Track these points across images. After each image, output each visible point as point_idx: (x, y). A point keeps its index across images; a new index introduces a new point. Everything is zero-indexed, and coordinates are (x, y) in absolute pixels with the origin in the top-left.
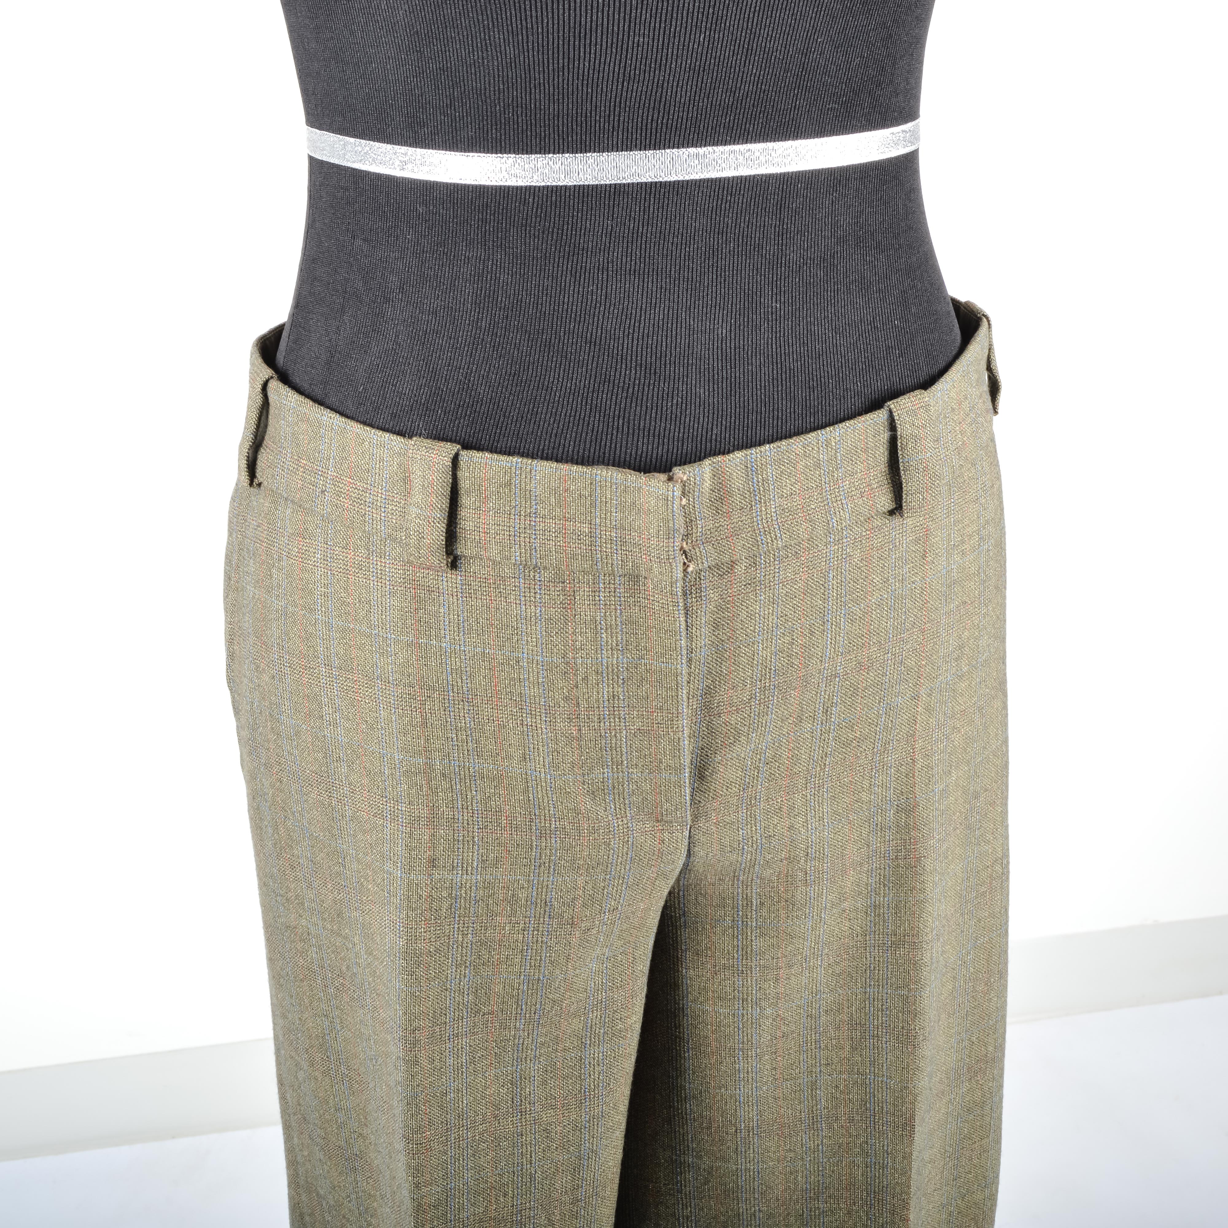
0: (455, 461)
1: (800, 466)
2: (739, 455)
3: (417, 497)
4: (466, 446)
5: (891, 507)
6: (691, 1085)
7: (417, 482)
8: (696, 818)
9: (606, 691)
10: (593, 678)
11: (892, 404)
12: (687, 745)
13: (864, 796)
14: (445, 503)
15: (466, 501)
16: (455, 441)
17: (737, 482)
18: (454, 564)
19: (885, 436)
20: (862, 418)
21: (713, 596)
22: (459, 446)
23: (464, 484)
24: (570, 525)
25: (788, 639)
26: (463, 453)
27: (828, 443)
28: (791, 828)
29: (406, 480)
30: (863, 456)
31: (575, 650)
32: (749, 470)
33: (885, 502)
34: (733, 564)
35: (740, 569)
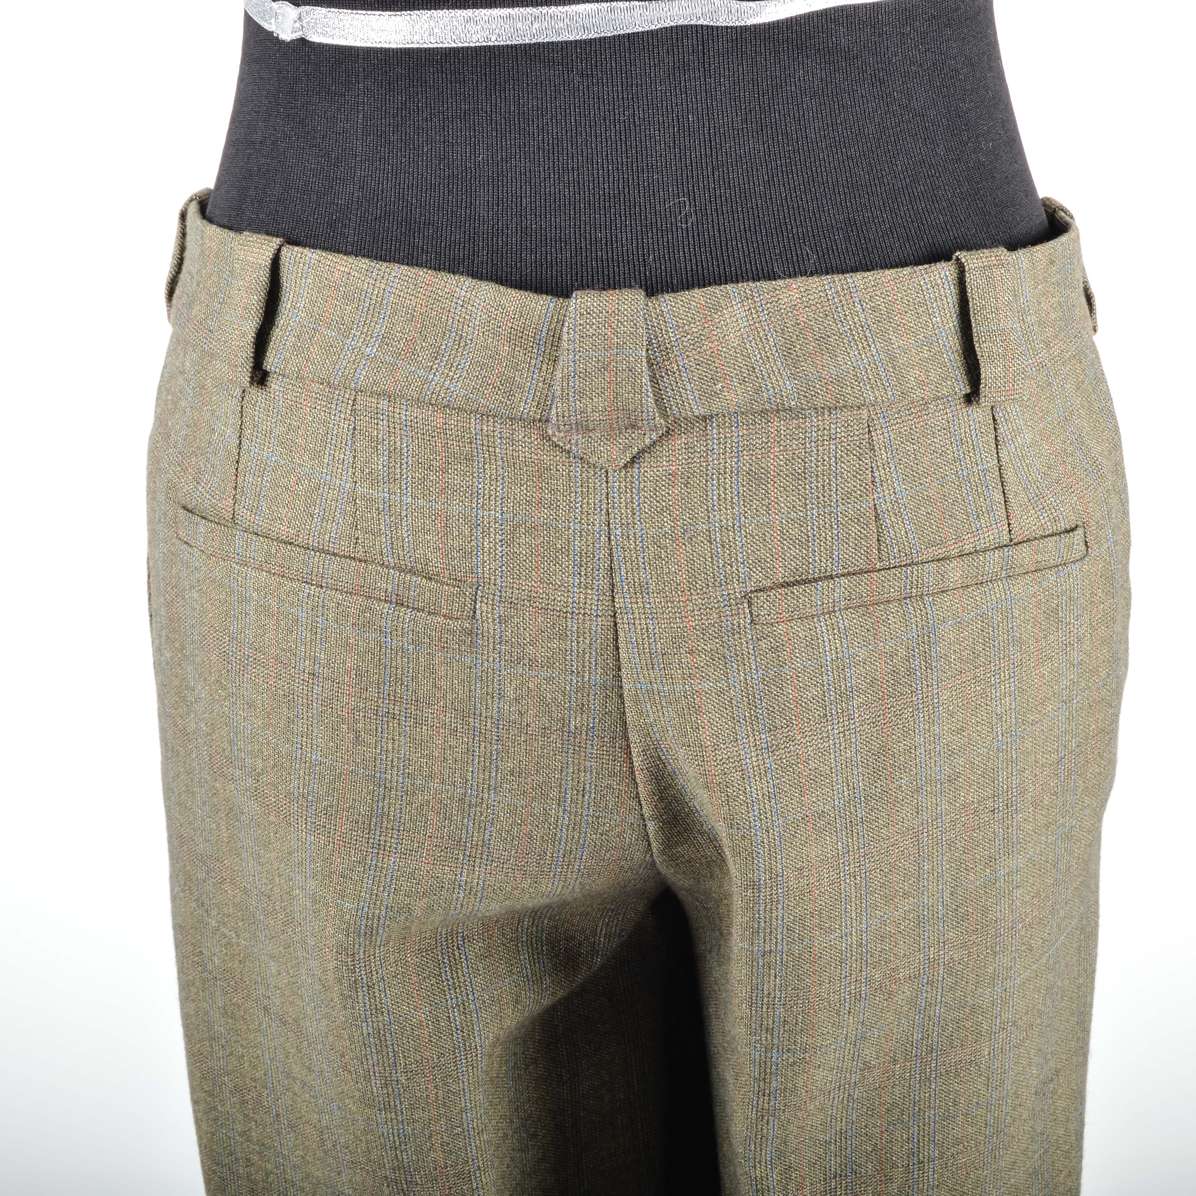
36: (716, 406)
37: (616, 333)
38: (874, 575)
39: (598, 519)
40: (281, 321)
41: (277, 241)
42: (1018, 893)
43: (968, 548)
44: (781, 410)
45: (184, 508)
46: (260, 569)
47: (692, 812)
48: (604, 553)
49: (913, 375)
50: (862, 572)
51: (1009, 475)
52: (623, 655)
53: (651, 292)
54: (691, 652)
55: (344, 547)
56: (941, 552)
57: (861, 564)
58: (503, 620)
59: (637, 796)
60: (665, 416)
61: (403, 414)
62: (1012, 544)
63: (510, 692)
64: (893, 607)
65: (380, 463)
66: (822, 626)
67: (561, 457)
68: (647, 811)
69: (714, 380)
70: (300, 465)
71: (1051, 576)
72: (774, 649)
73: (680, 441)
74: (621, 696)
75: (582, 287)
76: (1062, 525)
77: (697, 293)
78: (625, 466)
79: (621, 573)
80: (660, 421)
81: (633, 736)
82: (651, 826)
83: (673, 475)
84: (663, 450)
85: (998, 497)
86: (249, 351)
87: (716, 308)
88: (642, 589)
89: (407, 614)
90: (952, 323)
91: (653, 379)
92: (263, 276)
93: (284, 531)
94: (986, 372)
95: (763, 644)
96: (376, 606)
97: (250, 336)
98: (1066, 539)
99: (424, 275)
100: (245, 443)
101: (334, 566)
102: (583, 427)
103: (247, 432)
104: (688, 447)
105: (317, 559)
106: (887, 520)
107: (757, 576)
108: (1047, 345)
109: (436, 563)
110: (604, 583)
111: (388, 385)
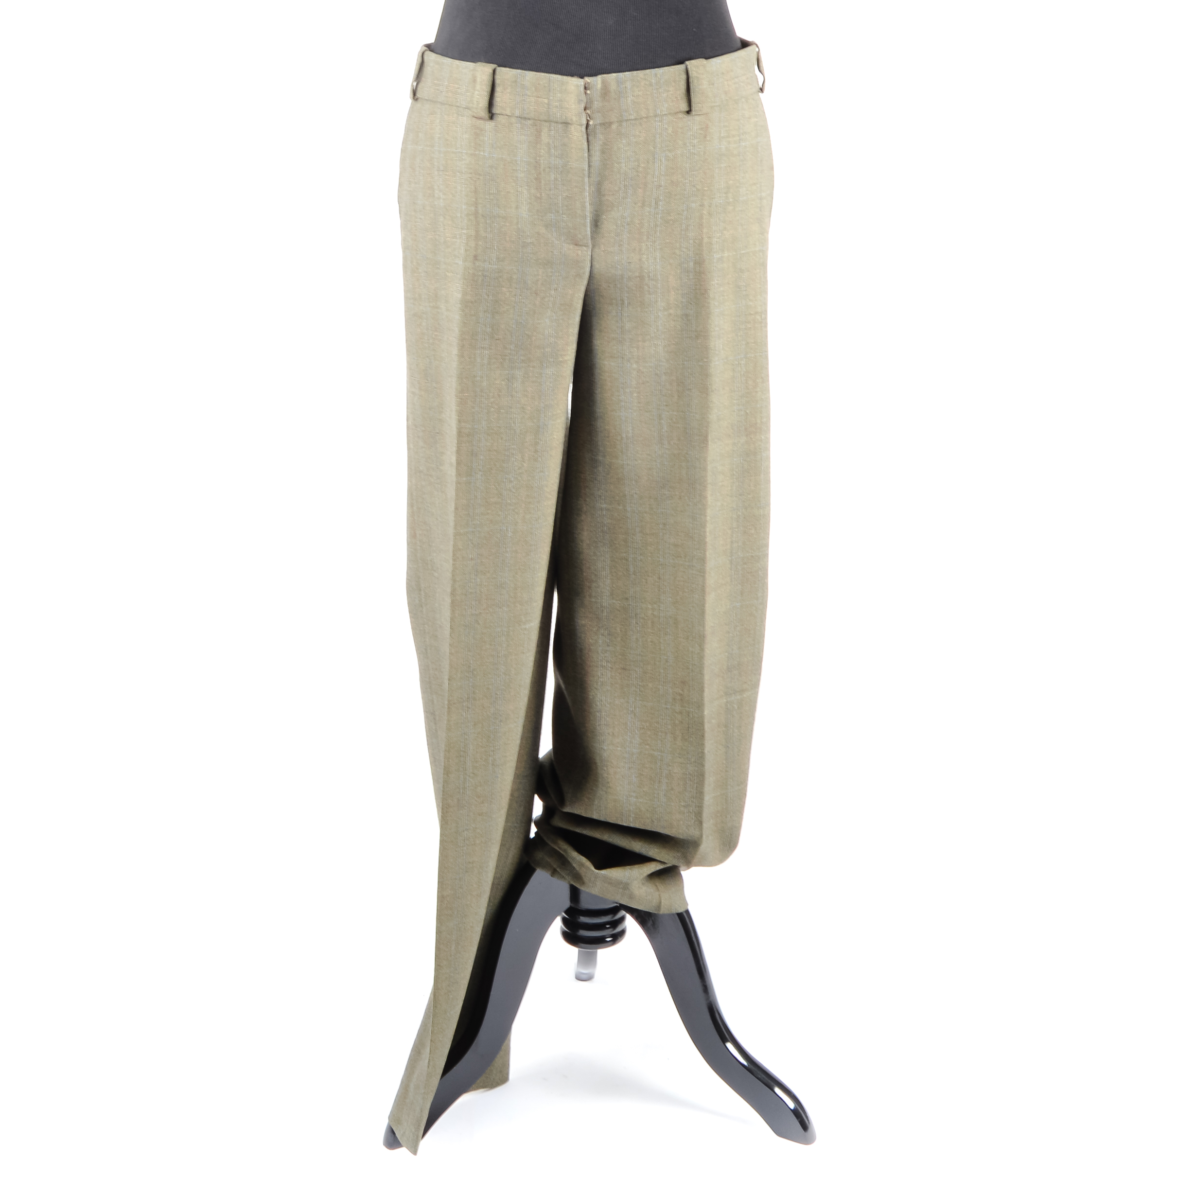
0: (494, 71)
1: (642, 84)
2: (614, 75)
3: (478, 87)
4: (499, 66)
5: (688, 110)
6: (599, 410)
7: (479, 80)
8: (594, 246)
9: (552, 177)
10: (547, 170)
11: (687, 63)
12: (588, 208)
13: (677, 252)
14: (489, 89)
15: (498, 89)
16: (495, 64)
17: (613, 87)
18: (492, 116)
19: (684, 77)
20: (673, 67)
21: (601, 137)
22: (496, 66)
23: (497, 81)
24: (540, 99)
25: (636, 164)
26: (498, 68)
27: (656, 75)
28: (640, 260)
29: (475, 81)
30: (673, 84)
31: (540, 156)
32: (619, 82)
33: (684, 107)
34: (611, 123)
35: (614, 126)
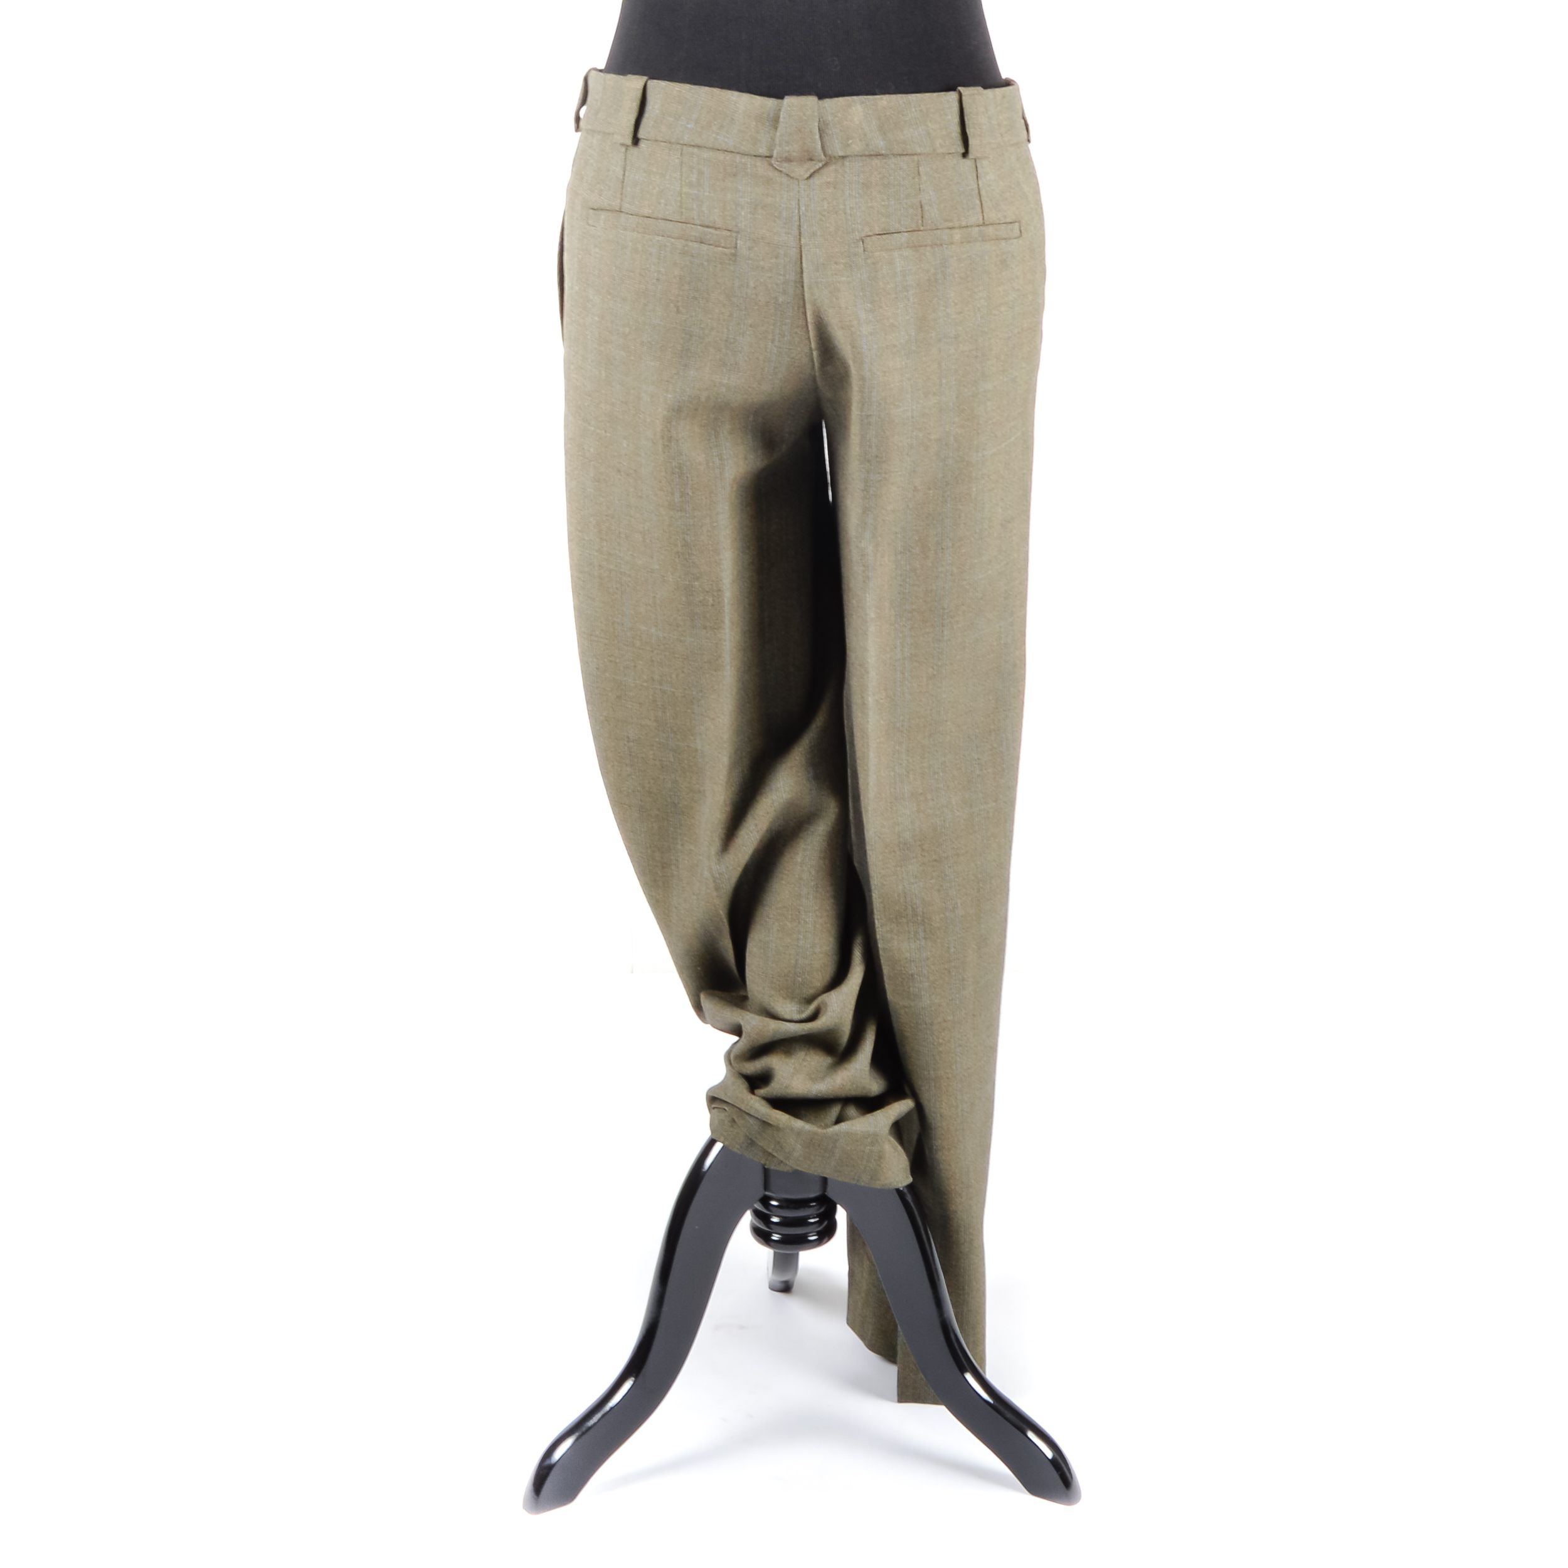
36: (849, 152)
37: (804, 114)
38: (920, 233)
39: (794, 203)
40: (647, 115)
41: (645, 78)
42: (989, 403)
43: (964, 224)
44: (878, 155)
45: (592, 209)
46: (633, 231)
47: (834, 347)
48: (797, 218)
49: (938, 142)
50: (914, 231)
51: (983, 193)
52: (804, 265)
53: (821, 97)
54: (836, 263)
55: (677, 218)
56: (950, 224)
57: (914, 227)
58: (750, 249)
59: (809, 338)
60: (825, 155)
61: (706, 154)
62: (984, 224)
63: (752, 284)
64: (928, 248)
65: (694, 177)
66: (896, 254)
67: (777, 174)
68: (813, 345)
69: (848, 139)
70: (655, 181)
71: (1003, 243)
72: (873, 263)
73: (832, 168)
74: (803, 287)
75: (788, 94)
76: (1009, 220)
77: (841, 99)
78: (807, 179)
79: (805, 227)
80: (823, 157)
81: (808, 306)
82: (815, 353)
83: (829, 183)
84: (825, 171)
85: (978, 202)
86: (631, 128)
87: (849, 106)
88: (814, 234)
89: (705, 247)
90: (957, 120)
91: (821, 137)
92: (639, 94)
93: (646, 211)
94: (971, 142)
95: (869, 261)
96: (690, 244)
97: (633, 121)
98: (1010, 226)
99: (716, 91)
100: (627, 174)
101: (670, 225)
102: (788, 160)
103: (628, 168)
104: (836, 170)
105: (662, 223)
106: (926, 208)
107: (867, 229)
108: (1002, 135)
109: (719, 223)
110: (796, 232)
111: (698, 141)
